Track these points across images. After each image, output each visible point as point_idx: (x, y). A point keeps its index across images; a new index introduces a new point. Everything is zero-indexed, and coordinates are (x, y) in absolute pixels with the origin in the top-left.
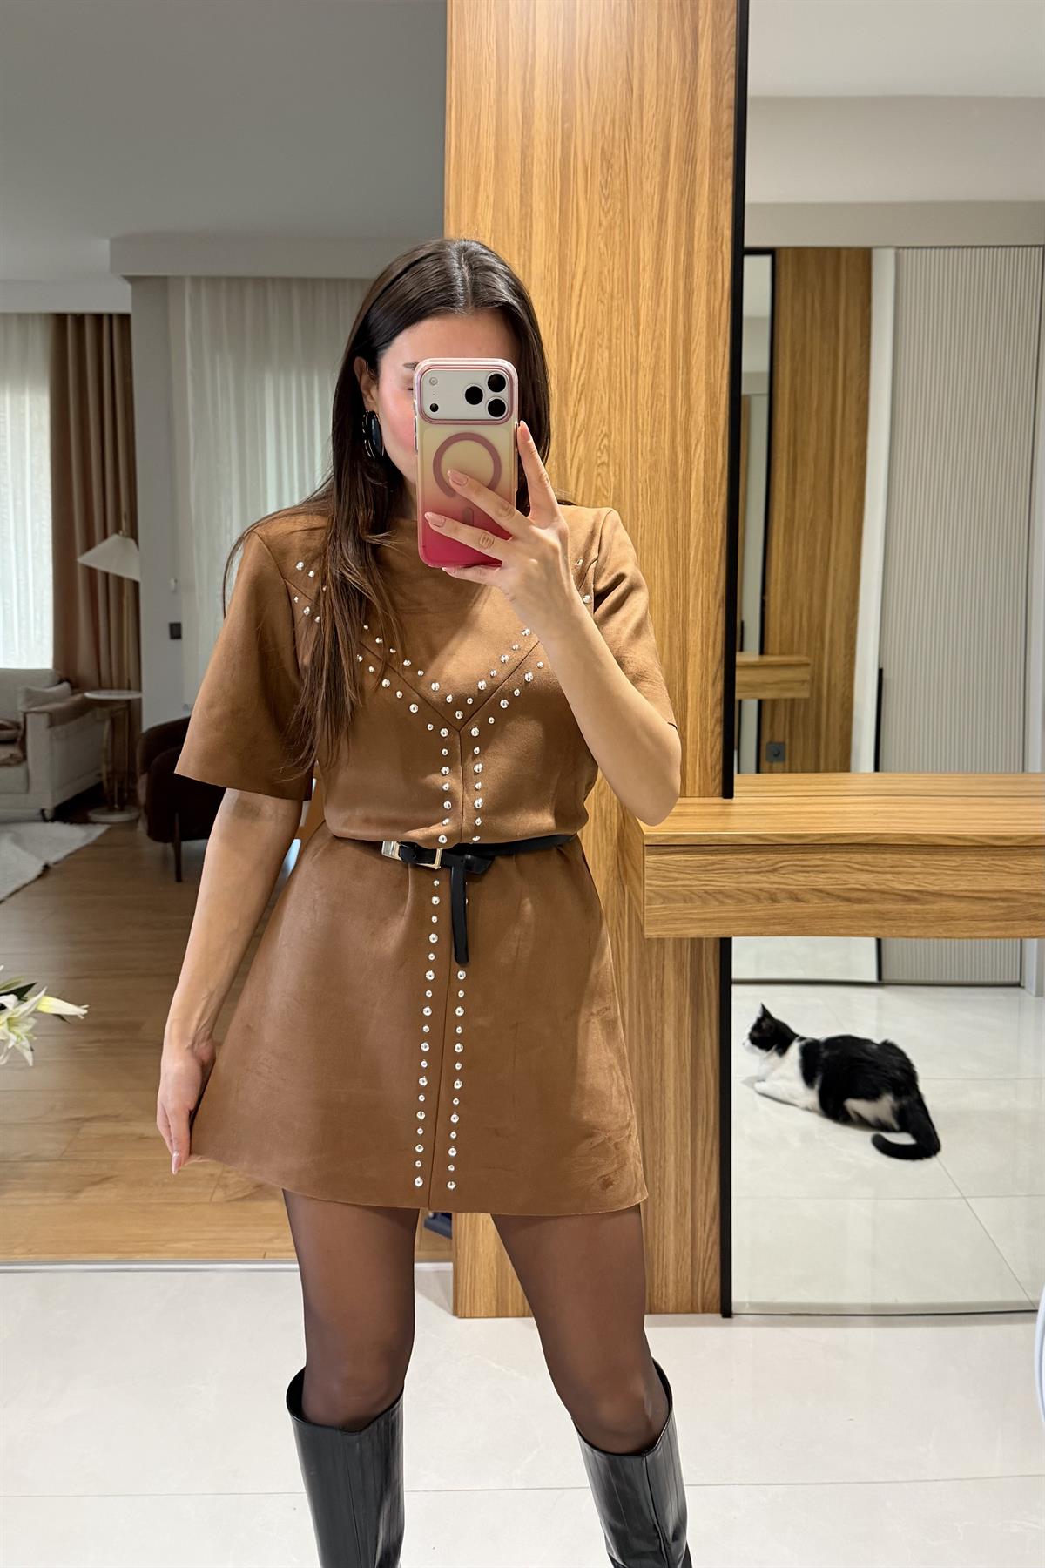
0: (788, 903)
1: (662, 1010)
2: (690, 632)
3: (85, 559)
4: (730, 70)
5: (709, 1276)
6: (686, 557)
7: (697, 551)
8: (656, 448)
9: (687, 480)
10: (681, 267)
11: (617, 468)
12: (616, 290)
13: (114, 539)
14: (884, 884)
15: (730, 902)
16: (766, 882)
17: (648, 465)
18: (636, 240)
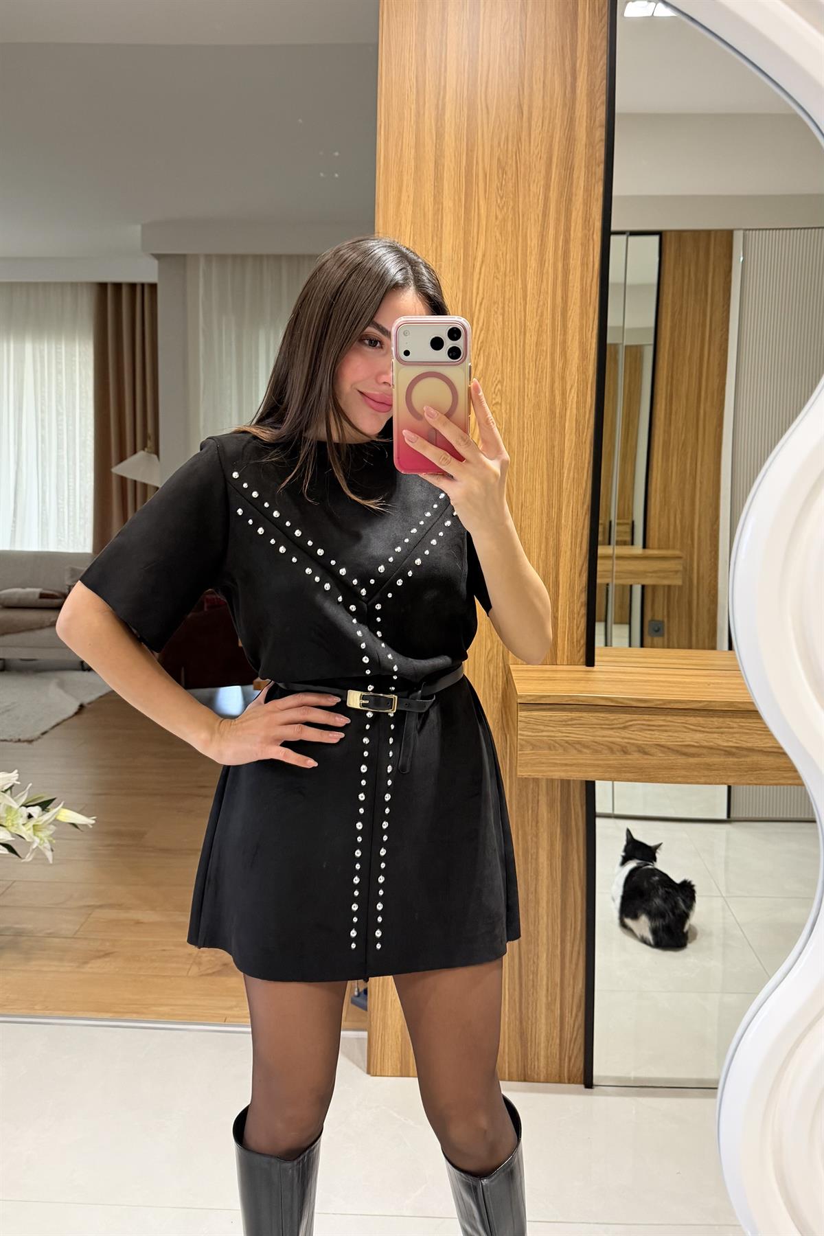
0: (637, 755)
1: (537, 836)
2: (563, 534)
3: (118, 470)
4: (602, 98)
5: (575, 1054)
6: (561, 474)
7: (569, 471)
8: (539, 392)
9: (563, 417)
10: (560, 252)
11: (508, 407)
12: (508, 270)
13: (141, 454)
14: (712, 742)
15: (588, 751)
16: (618, 737)
17: (532, 404)
18: (524, 231)
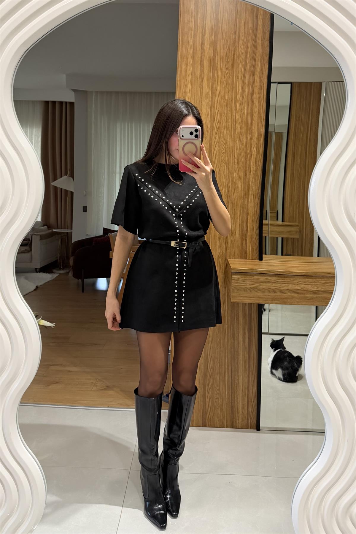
0: (279, 294)
1: (238, 329)
2: (249, 206)
3: (53, 184)
4: (268, 29)
5: (253, 417)
6: (249, 182)
7: (252, 180)
8: (241, 148)
9: (250, 159)
10: (250, 92)
11: (228, 154)
12: (229, 99)
13: (64, 177)
14: (307, 288)
15: (260, 292)
16: (272, 286)
17: (238, 153)
18: (236, 83)
